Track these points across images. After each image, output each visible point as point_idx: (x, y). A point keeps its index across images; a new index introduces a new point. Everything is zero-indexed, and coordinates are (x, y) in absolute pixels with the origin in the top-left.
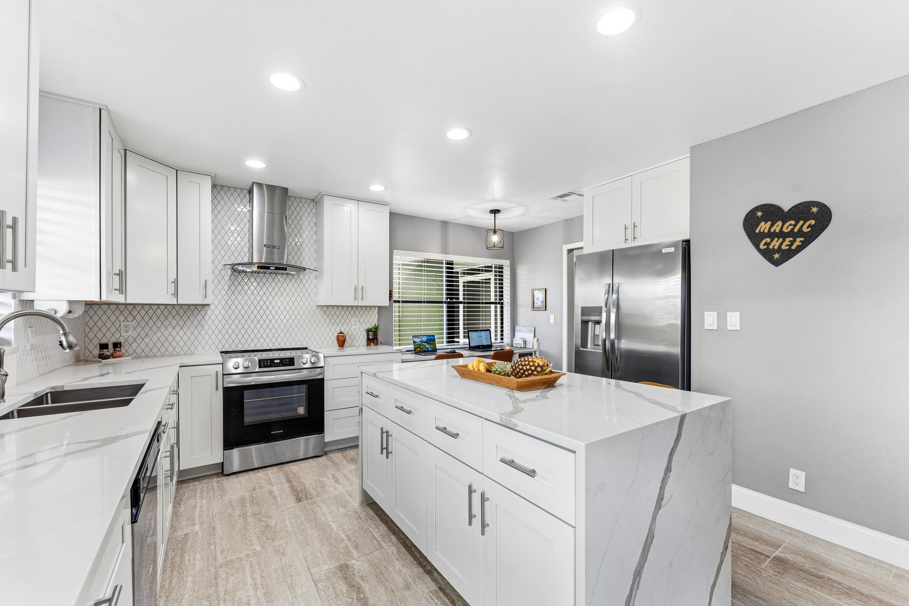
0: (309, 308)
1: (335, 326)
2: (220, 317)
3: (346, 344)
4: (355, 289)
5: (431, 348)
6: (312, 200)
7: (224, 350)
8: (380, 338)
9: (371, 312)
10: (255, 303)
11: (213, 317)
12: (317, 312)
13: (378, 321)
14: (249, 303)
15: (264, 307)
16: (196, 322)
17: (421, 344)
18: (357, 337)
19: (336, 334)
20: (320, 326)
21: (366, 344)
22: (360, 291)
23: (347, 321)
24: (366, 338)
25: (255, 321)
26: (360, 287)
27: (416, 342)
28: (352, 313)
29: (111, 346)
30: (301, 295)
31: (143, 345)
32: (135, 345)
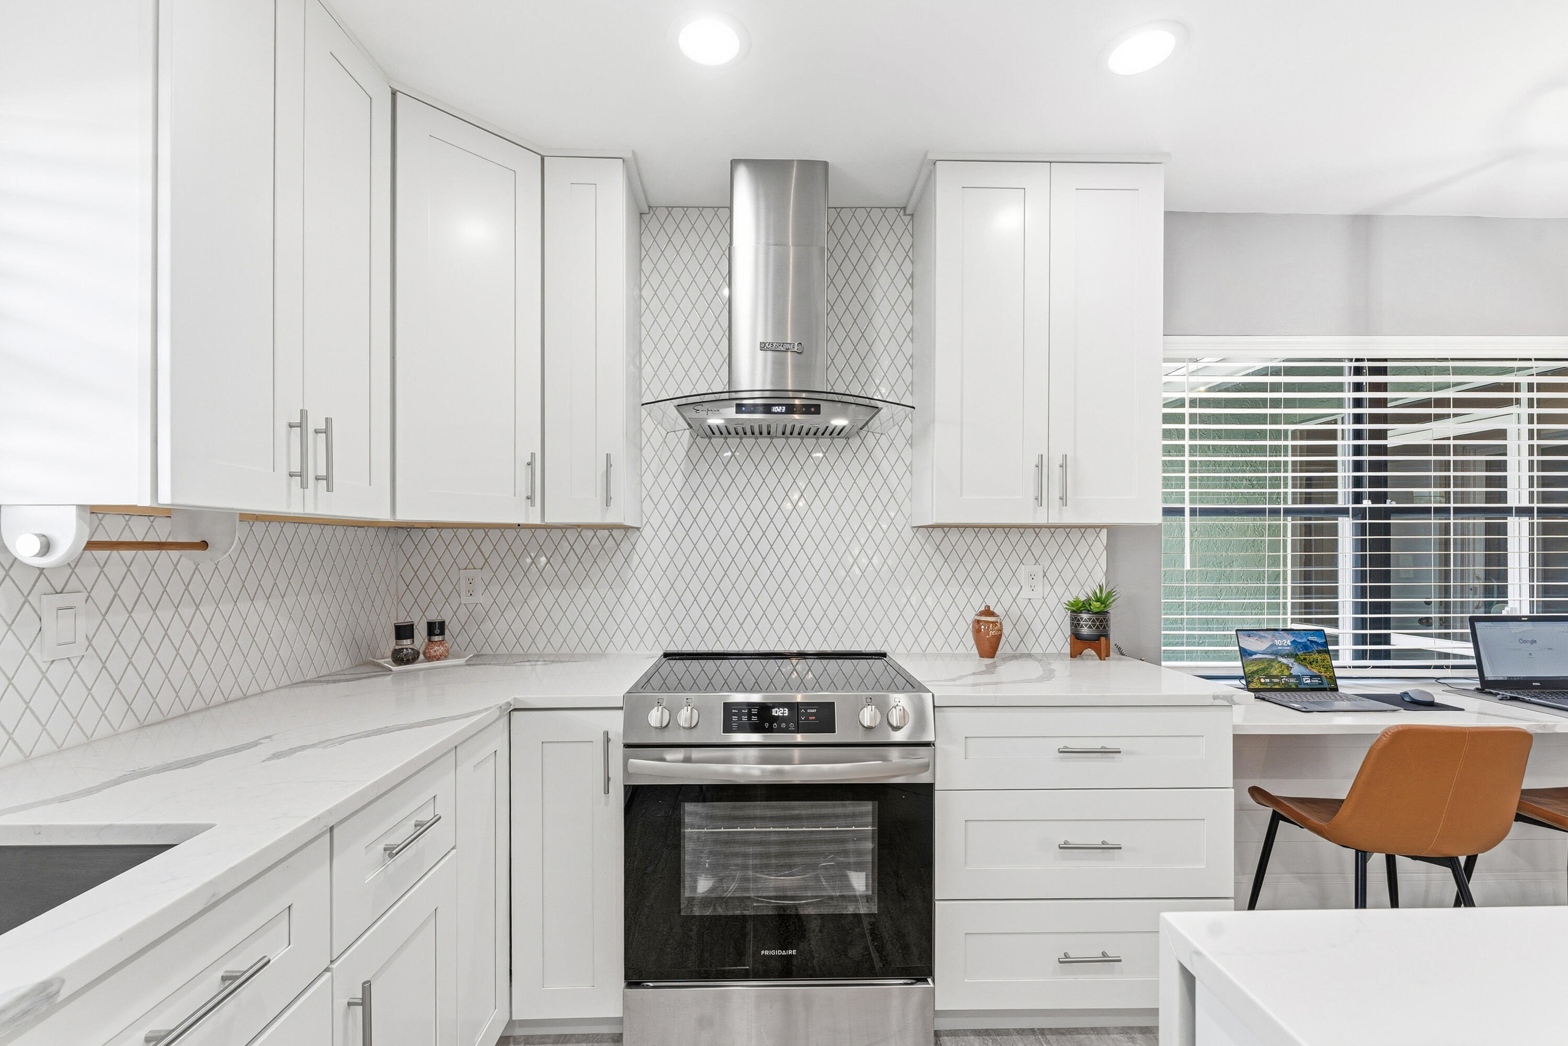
0: (892, 535)
1: (968, 589)
2: (664, 560)
3: (1004, 648)
4: (1039, 466)
5: (1312, 677)
6: (901, 208)
7: (673, 649)
8: (1116, 635)
9: (1083, 548)
10: (749, 520)
11: (649, 560)
12: (915, 547)
13: (1107, 574)
14: (733, 520)
15: (772, 533)
16: (610, 573)
17: (1272, 661)
18: (1037, 627)
19: (971, 616)
20: (923, 588)
21: (1067, 649)
22: (1056, 471)
23: (1006, 574)
24: (1068, 632)
25: (749, 573)
26: (1057, 461)
27: (1251, 654)
28: (1022, 549)
29: (421, 632)
30: (870, 495)
31: (502, 626)
32: (487, 626)
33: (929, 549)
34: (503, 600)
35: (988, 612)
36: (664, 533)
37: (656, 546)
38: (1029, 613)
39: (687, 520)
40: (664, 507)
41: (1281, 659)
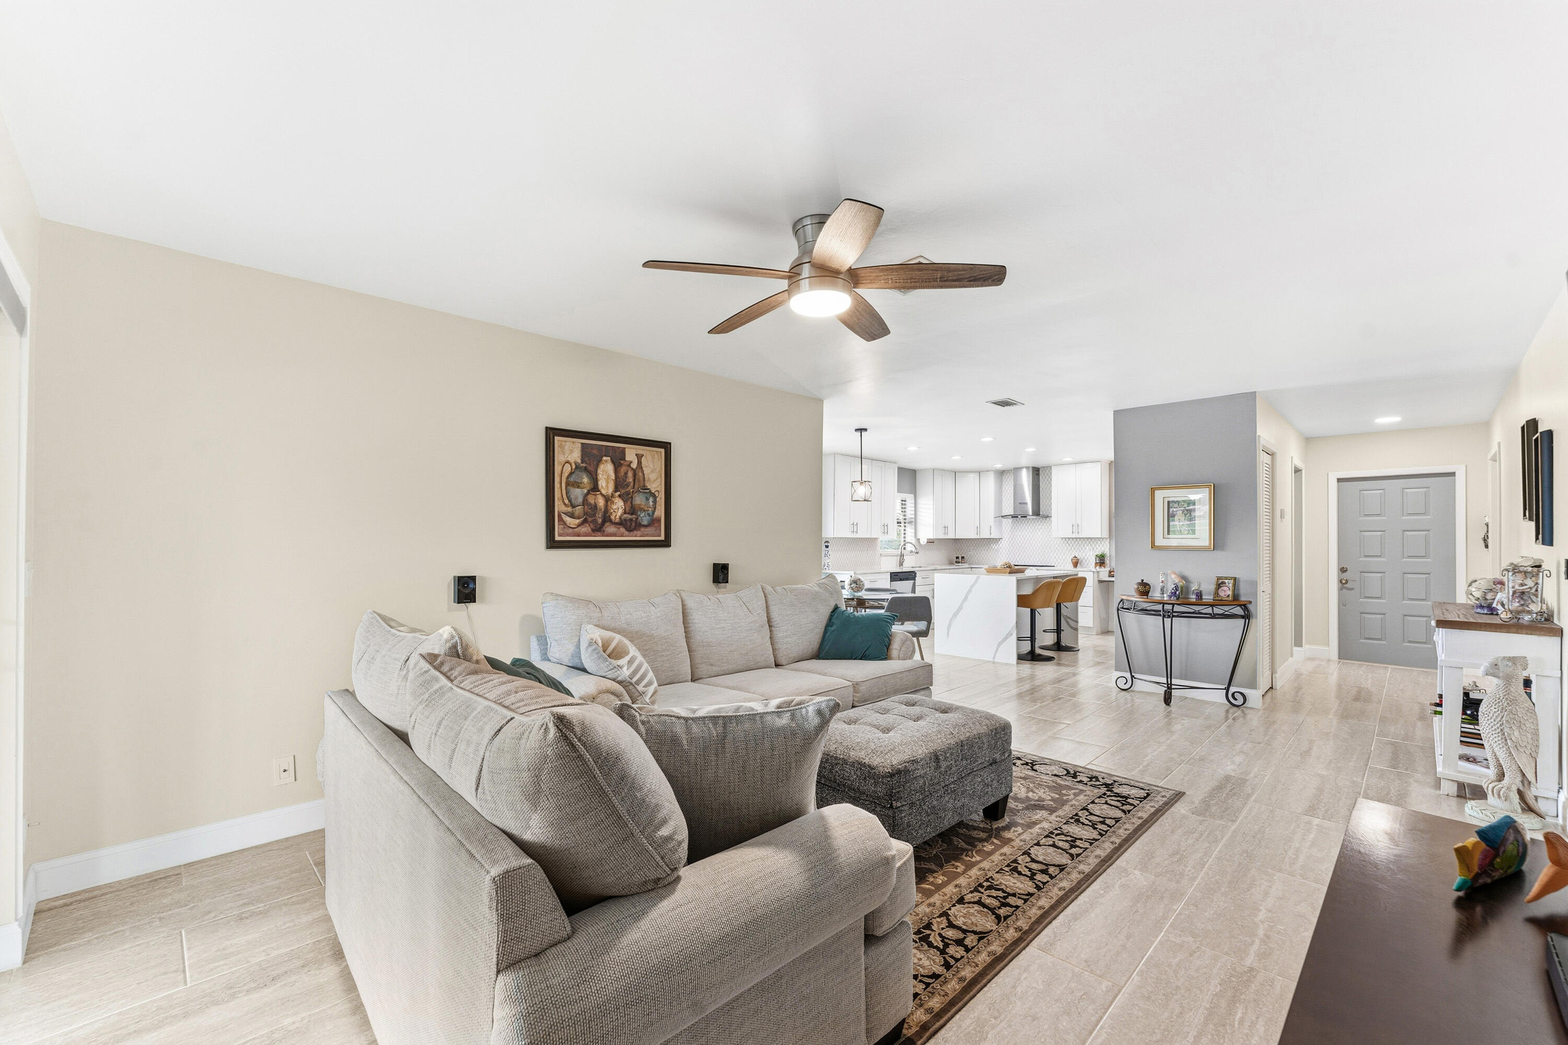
22: (1076, 527)
29: (960, 558)
31: (976, 558)
32: (973, 558)
33: (1064, 543)
34: (975, 553)
35: (1075, 557)
36: (1007, 539)
37: (1004, 541)
38: (1088, 556)
39: (1011, 537)
40: (1006, 534)
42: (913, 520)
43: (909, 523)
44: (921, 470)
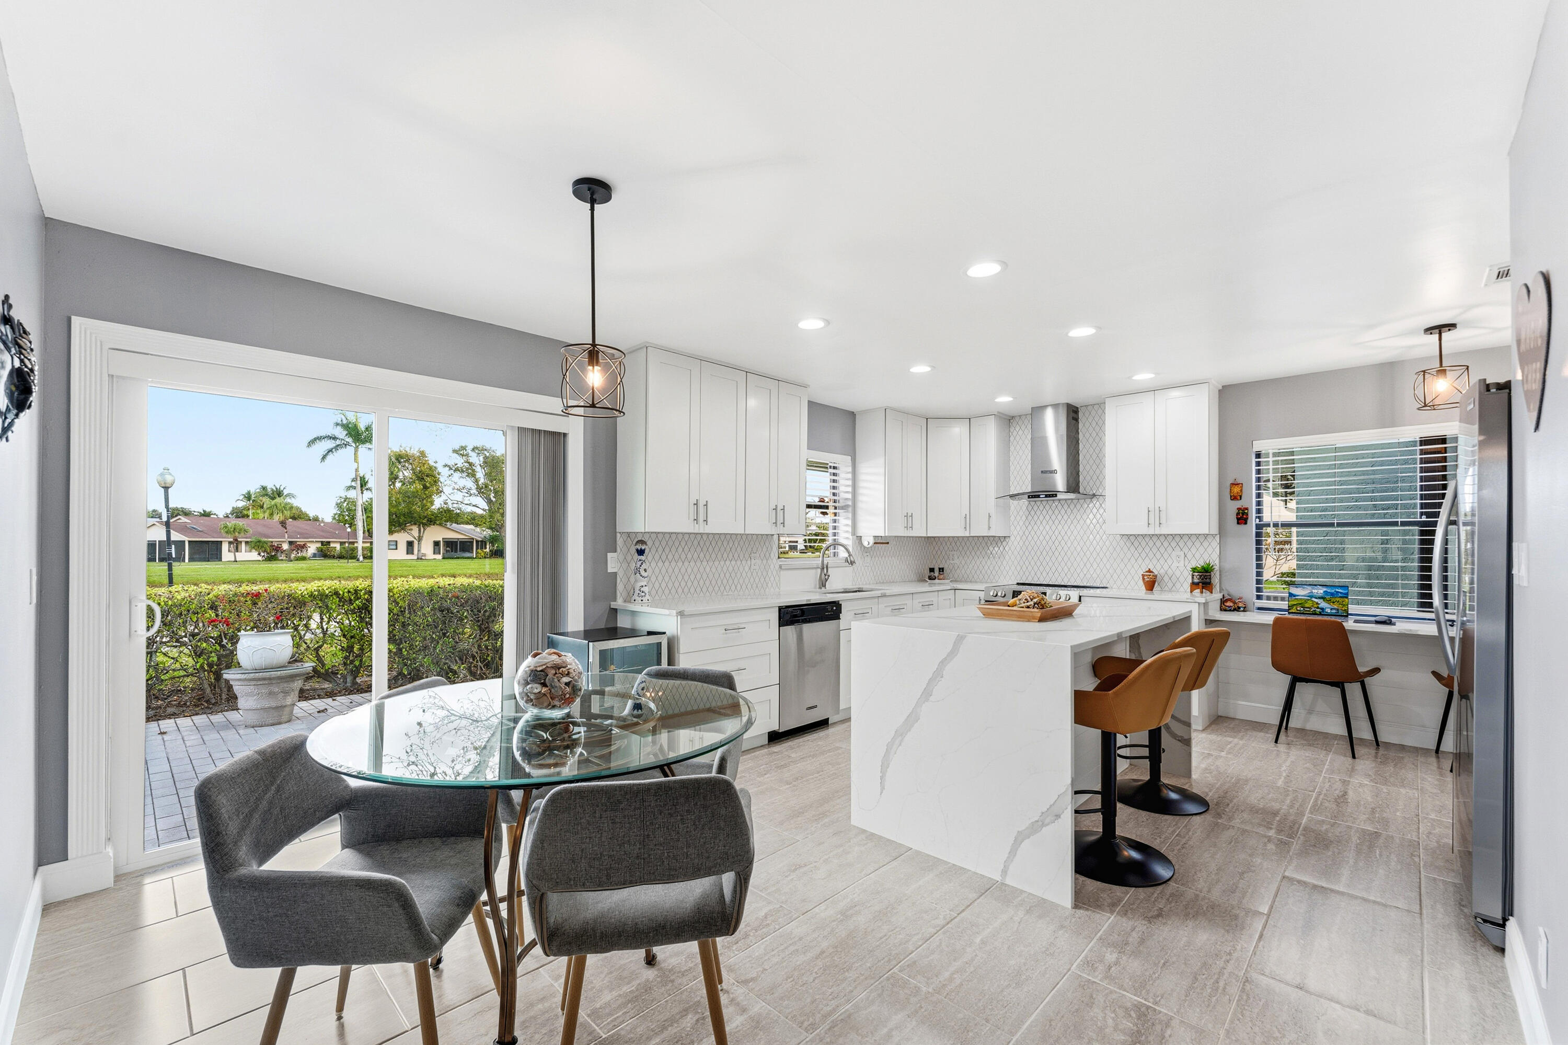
0: (1111, 537)
1: (1145, 560)
2: (1017, 550)
4: (1149, 511)
5: (1333, 609)
7: (1022, 580)
9: (1206, 543)
11: (1012, 549)
13: (1219, 556)
17: (1308, 600)
18: (1182, 579)
19: (1145, 573)
20: (1126, 561)
21: (1188, 587)
22: (1158, 513)
23: (1166, 555)
24: (1191, 581)
26: (1157, 509)
27: (1295, 596)
28: (1173, 544)
29: (937, 570)
31: (963, 572)
32: (958, 571)
33: (1129, 544)
34: (963, 562)
35: (1150, 571)
36: (1018, 538)
37: (1015, 544)
38: (1178, 573)
39: (1027, 533)
40: (1018, 528)
41: (1314, 599)
42: (850, 503)
43: (842, 508)
44: (865, 412)
